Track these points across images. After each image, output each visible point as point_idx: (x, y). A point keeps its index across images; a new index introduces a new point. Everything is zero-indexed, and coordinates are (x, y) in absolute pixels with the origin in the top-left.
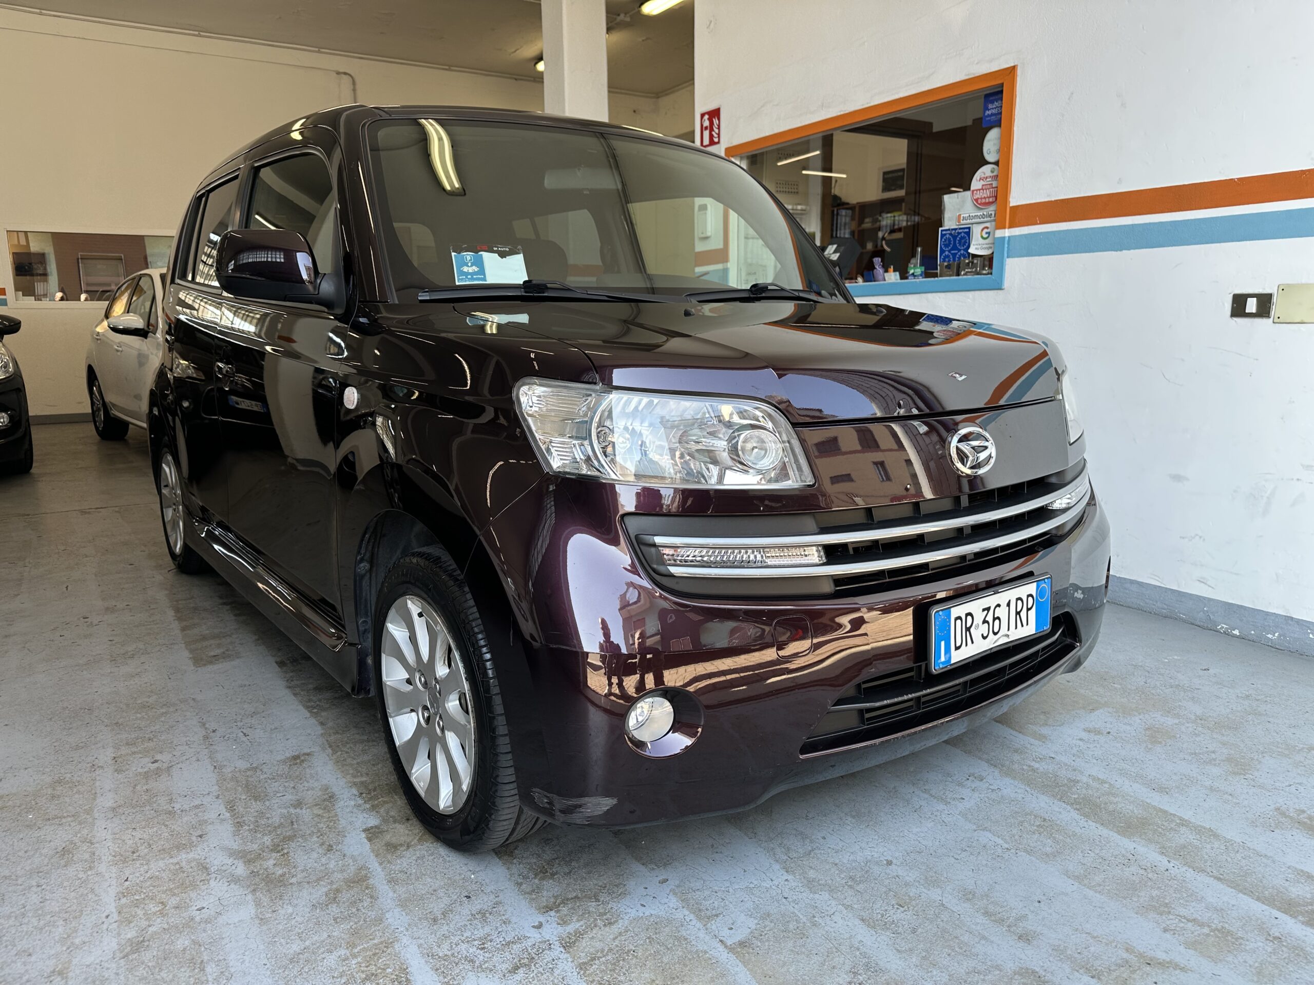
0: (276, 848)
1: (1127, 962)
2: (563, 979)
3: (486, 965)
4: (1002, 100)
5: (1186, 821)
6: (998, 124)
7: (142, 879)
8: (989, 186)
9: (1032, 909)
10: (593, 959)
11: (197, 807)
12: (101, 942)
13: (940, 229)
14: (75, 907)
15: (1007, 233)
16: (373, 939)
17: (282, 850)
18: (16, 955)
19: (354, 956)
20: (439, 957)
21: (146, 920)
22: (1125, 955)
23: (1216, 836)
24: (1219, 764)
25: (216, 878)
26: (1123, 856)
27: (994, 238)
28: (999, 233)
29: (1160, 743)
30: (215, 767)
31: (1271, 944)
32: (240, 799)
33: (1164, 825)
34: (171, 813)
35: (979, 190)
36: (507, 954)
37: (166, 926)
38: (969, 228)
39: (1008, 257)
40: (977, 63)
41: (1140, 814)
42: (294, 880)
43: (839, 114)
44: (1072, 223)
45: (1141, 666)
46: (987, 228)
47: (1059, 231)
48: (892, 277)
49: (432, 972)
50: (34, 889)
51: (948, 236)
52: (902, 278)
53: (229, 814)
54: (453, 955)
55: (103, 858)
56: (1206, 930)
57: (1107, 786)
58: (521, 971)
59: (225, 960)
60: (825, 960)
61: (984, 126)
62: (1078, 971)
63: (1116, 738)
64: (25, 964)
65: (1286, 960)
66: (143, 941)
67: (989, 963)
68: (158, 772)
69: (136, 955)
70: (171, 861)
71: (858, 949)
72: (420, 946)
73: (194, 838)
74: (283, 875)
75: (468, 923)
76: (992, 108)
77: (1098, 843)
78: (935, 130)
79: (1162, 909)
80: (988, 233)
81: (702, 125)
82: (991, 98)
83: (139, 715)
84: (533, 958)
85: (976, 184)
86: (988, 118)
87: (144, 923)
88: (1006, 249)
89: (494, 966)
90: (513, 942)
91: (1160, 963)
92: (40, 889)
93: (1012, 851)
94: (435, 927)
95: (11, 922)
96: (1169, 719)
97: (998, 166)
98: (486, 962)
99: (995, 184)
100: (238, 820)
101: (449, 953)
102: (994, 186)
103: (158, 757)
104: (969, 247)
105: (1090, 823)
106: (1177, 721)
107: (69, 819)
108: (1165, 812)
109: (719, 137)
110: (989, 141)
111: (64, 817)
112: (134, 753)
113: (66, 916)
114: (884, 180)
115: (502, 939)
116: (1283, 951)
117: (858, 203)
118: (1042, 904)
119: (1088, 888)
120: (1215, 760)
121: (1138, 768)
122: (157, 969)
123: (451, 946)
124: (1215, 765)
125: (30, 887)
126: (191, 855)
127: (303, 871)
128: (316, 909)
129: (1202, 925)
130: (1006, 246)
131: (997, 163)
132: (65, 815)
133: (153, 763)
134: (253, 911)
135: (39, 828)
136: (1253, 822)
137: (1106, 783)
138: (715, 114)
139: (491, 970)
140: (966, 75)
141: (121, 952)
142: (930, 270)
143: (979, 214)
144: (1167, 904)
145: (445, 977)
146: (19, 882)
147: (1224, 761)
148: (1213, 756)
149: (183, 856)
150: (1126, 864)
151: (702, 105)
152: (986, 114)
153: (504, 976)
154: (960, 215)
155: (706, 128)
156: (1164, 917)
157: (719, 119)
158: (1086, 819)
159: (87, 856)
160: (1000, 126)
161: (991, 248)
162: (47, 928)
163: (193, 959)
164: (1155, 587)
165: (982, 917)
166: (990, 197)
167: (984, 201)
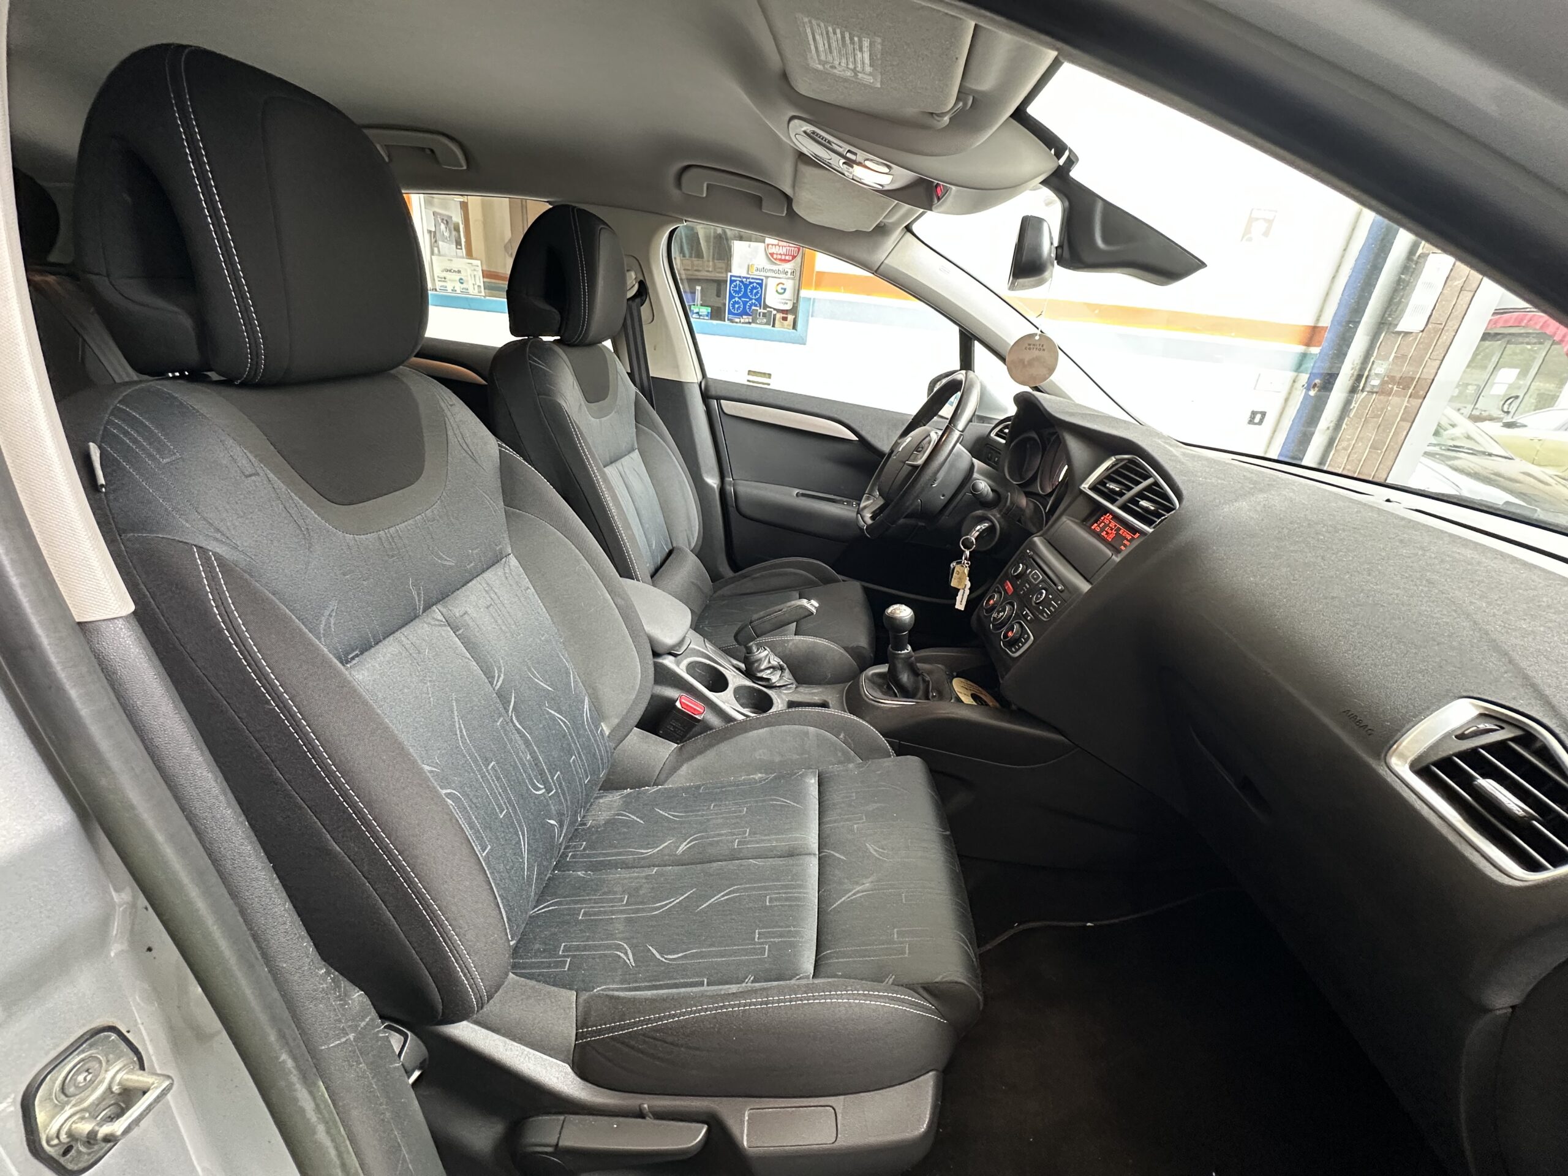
8: (785, 245)
35: (775, 245)
38: (763, 280)
39: (811, 315)
46: (783, 284)
51: (737, 282)
80: (784, 289)
85: (770, 238)
104: (763, 298)
143: (773, 268)
154: (750, 265)
166: (786, 255)
167: (779, 257)
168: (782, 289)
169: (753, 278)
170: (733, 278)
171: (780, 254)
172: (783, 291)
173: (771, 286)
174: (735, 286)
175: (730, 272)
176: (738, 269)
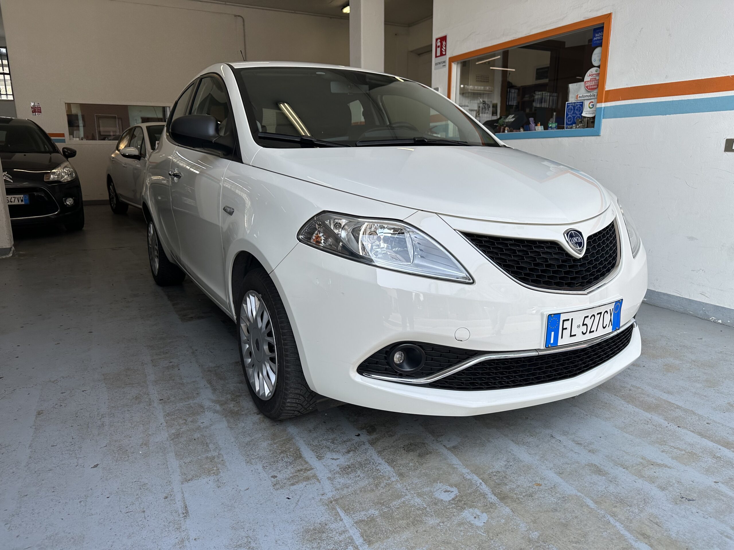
0: (233, 400)
1: (642, 463)
2: (371, 456)
3: (335, 450)
4: (603, 32)
5: (680, 407)
6: (600, 45)
7: (174, 410)
8: (594, 79)
9: (596, 440)
10: (384, 450)
11: (194, 382)
12: (160, 434)
13: (567, 103)
14: (146, 420)
15: (603, 105)
16: (283, 437)
17: (236, 400)
18: (124, 437)
19: (275, 443)
20: (314, 446)
21: (179, 426)
22: (641, 461)
23: (694, 413)
24: (701, 382)
25: (208, 411)
26: (645, 420)
27: (596, 108)
28: (599, 105)
29: (671, 372)
30: (199, 366)
31: (715, 459)
32: (213, 379)
33: (668, 408)
34: (182, 384)
35: (589, 81)
36: (344, 445)
37: (188, 429)
38: (582, 102)
39: (603, 118)
40: (590, 12)
41: (656, 402)
42: (243, 413)
43: (512, 39)
44: (639, 100)
45: (665, 336)
46: (592, 102)
47: (632, 104)
48: (540, 128)
49: (311, 451)
50: (127, 412)
51: (570, 106)
52: (544, 129)
53: (209, 386)
54: (320, 445)
55: (155, 401)
56: (683, 452)
57: (640, 390)
58: (351, 453)
59: (217, 443)
60: (494, 456)
61: (593, 46)
62: (617, 466)
63: (647, 369)
64: (129, 440)
65: (722, 466)
66: (179, 434)
67: (573, 461)
68: (173, 367)
69: (177, 439)
70: (186, 403)
71: (510, 452)
72: (304, 441)
73: (195, 395)
74: (238, 410)
75: (326, 433)
76: (597, 37)
77: (633, 414)
78: (566, 46)
79: (662, 443)
80: (593, 105)
81: (436, 45)
82: (597, 31)
83: (159, 342)
84: (357, 448)
85: (587, 78)
86: (596, 42)
87: (178, 427)
88: (602, 114)
89: (339, 450)
90: (347, 441)
91: (658, 465)
92: (129, 412)
93: (588, 416)
94: (311, 434)
95: (119, 424)
96: (677, 361)
97: (600, 68)
98: (335, 448)
99: (597, 78)
100: (214, 388)
101: (318, 444)
102: (597, 79)
103: (172, 360)
104: (582, 113)
105: (630, 405)
106: (681, 362)
107: (136, 385)
108: (670, 402)
109: (446, 51)
110: (595, 54)
111: (134, 384)
112: (160, 358)
113: (143, 423)
114: (537, 73)
115: (342, 440)
116: (721, 462)
117: (522, 86)
118: (602, 439)
119: (625, 432)
120: (699, 380)
121: (658, 383)
122: (187, 445)
123: (319, 442)
124: (698, 383)
125: (125, 411)
126: (194, 401)
127: (247, 409)
128: (255, 424)
129: (681, 450)
130: (602, 112)
131: (599, 67)
132: (134, 383)
133: (170, 363)
134: (227, 425)
135: (123, 388)
136: (715, 408)
137: (640, 388)
138: (444, 39)
139: (337, 452)
140: (584, 18)
141: (170, 438)
142: (560, 126)
143: (588, 95)
144: (665, 441)
145: (317, 453)
146: (119, 409)
147: (704, 381)
148: (699, 379)
149: (191, 401)
150: (646, 423)
151: (436, 34)
152: (594, 40)
153: (344, 454)
154: (578, 95)
155: (439, 47)
156: (663, 446)
157: (446, 42)
158: (628, 404)
159: (147, 400)
160: (601, 46)
161: (594, 113)
162: (136, 427)
163: (203, 442)
164: (677, 297)
165: (571, 442)
166: (595, 85)
167: (591, 87)
168: (592, 105)
169: (578, 102)
170: (568, 105)
171: (592, 86)
172: (592, 106)
173: (586, 104)
174: (569, 109)
175: (567, 101)
176: (572, 99)
